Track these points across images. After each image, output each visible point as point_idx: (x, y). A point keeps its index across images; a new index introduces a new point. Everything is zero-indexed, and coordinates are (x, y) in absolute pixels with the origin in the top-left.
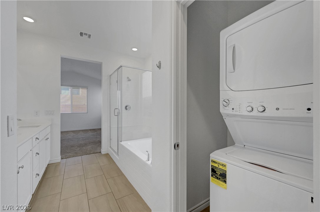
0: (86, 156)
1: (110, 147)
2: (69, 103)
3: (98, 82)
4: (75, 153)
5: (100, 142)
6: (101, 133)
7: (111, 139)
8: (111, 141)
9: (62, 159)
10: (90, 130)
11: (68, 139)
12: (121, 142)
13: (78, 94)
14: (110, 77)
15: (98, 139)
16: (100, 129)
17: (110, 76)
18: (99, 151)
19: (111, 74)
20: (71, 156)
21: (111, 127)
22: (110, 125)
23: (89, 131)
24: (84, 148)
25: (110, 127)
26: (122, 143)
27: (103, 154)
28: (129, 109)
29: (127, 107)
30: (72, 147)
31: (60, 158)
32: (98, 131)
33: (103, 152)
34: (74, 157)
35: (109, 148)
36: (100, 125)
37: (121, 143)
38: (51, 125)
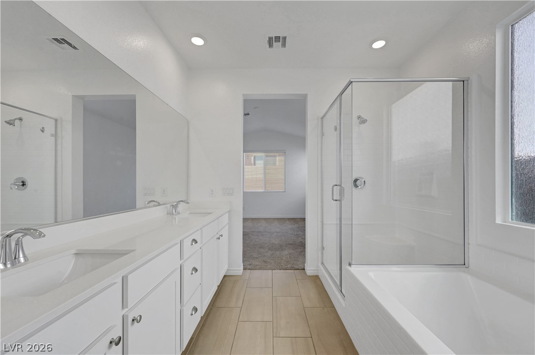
0: (279, 271)
1: (322, 263)
2: (261, 176)
3: (300, 142)
4: (264, 261)
5: (302, 246)
6: (305, 227)
7: (323, 248)
8: (324, 251)
9: (245, 269)
10: (289, 219)
11: (258, 232)
12: (350, 265)
13: (275, 164)
14: (322, 121)
15: (300, 239)
16: (304, 219)
17: (322, 118)
18: (301, 266)
19: (322, 115)
20: (257, 267)
21: (325, 222)
22: (322, 218)
23: (287, 222)
24: (278, 253)
25: (322, 222)
26: (354, 269)
27: (308, 274)
28: (362, 185)
29: (358, 183)
30: (261, 247)
31: (242, 268)
32: (300, 222)
33: (308, 271)
34: (260, 269)
35: (320, 264)
36: (304, 212)
37: (348, 267)
38: (229, 212)
